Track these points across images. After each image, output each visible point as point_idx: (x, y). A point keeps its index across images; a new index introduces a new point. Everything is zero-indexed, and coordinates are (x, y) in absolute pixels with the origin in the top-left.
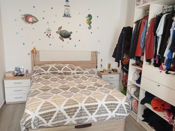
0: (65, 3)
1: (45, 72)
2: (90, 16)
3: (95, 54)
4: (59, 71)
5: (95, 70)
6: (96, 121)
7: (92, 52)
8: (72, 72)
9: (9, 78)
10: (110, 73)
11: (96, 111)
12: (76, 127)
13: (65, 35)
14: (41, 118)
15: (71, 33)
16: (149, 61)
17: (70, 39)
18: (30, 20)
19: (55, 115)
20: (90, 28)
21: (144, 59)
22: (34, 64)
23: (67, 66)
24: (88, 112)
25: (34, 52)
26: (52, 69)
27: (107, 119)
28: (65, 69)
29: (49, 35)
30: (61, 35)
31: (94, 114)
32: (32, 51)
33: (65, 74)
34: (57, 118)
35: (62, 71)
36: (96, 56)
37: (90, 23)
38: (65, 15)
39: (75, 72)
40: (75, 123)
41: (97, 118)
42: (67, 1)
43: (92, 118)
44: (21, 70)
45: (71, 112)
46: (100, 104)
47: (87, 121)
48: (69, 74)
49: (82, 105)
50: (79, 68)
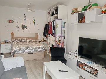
1: (17, 41)
2: (34, 20)
3: (37, 34)
5: (37, 41)
6: (34, 52)
7: (36, 34)
8: (27, 41)
10: (43, 42)
12: (28, 54)
13: (24, 27)
14: (17, 50)
15: (27, 26)
16: (51, 35)
17: (27, 29)
18: (11, 22)
19: (21, 49)
20: (34, 24)
21: (50, 34)
22: (12, 38)
23: (25, 39)
24: (31, 49)
25: (12, 34)
27: (38, 51)
28: (25, 40)
29: (18, 27)
30: (23, 27)
33: (25, 42)
34: (22, 50)
35: (23, 41)
36: (38, 35)
37: (34, 23)
38: (24, 20)
39: (28, 41)
40: (28, 52)
41: (34, 51)
42: (25, 14)
43: (33, 51)
44: (7, 41)
45: (26, 49)
46: (35, 47)
47: (31, 52)
48: (26, 42)
49: (30, 47)
50: (30, 40)
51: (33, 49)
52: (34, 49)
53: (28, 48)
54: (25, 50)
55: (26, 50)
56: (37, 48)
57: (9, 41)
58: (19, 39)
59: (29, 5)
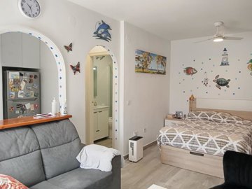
0: (223, 53)
1: (196, 117)
4: (209, 118)
6: (205, 152)
8: (222, 120)
9: (170, 119)
12: (191, 153)
13: (222, 83)
14: (167, 138)
15: (229, 80)
17: (228, 87)
22: (191, 110)
24: (199, 142)
25: (192, 99)
26: (203, 115)
27: (216, 153)
28: (216, 116)
29: (206, 84)
30: (218, 83)
31: (204, 145)
32: (190, 99)
33: (215, 121)
38: (222, 64)
40: (189, 148)
41: (207, 150)
42: (225, 50)
43: (202, 148)
44: (181, 114)
45: (186, 138)
46: (210, 138)
47: (198, 150)
48: (219, 121)
49: (196, 136)
50: (233, 117)
51: (202, 143)
52: (207, 146)
53: (191, 139)
54: (183, 140)
55: (186, 141)
56: (216, 143)
57: (185, 116)
58: (202, 112)
59: (217, 24)
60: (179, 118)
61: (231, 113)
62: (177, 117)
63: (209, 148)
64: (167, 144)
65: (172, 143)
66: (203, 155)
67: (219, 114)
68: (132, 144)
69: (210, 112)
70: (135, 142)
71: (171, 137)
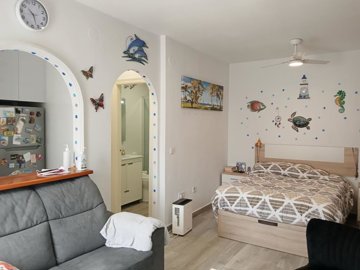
0: (301, 81)
1: (265, 170)
3: (353, 153)
4: (282, 172)
6: (280, 219)
7: (346, 149)
8: (301, 175)
9: (228, 173)
11: (281, 208)
12: (260, 221)
13: (300, 123)
14: (226, 200)
15: (310, 119)
17: (308, 128)
19: (238, 200)
20: (342, 110)
22: (258, 160)
24: (271, 207)
26: (274, 168)
27: (295, 222)
28: (292, 170)
29: (278, 125)
30: (295, 123)
32: (257, 145)
34: (240, 204)
35: (286, 172)
36: (356, 156)
38: (300, 97)
39: (305, 175)
40: (257, 215)
41: (282, 217)
42: (304, 77)
43: (275, 214)
44: (243, 166)
45: (253, 202)
46: (287, 201)
47: (269, 217)
48: (296, 177)
49: (266, 198)
50: (315, 171)
51: (276, 208)
52: (282, 212)
53: (260, 202)
54: (248, 204)
55: (253, 205)
56: (294, 208)
57: (249, 168)
58: (273, 164)
60: (242, 172)
61: (313, 165)
62: (238, 170)
63: (285, 215)
64: (227, 210)
65: (233, 208)
66: (276, 225)
67: (296, 167)
68: (177, 210)
69: (284, 163)
70: (181, 207)
71: (232, 200)
